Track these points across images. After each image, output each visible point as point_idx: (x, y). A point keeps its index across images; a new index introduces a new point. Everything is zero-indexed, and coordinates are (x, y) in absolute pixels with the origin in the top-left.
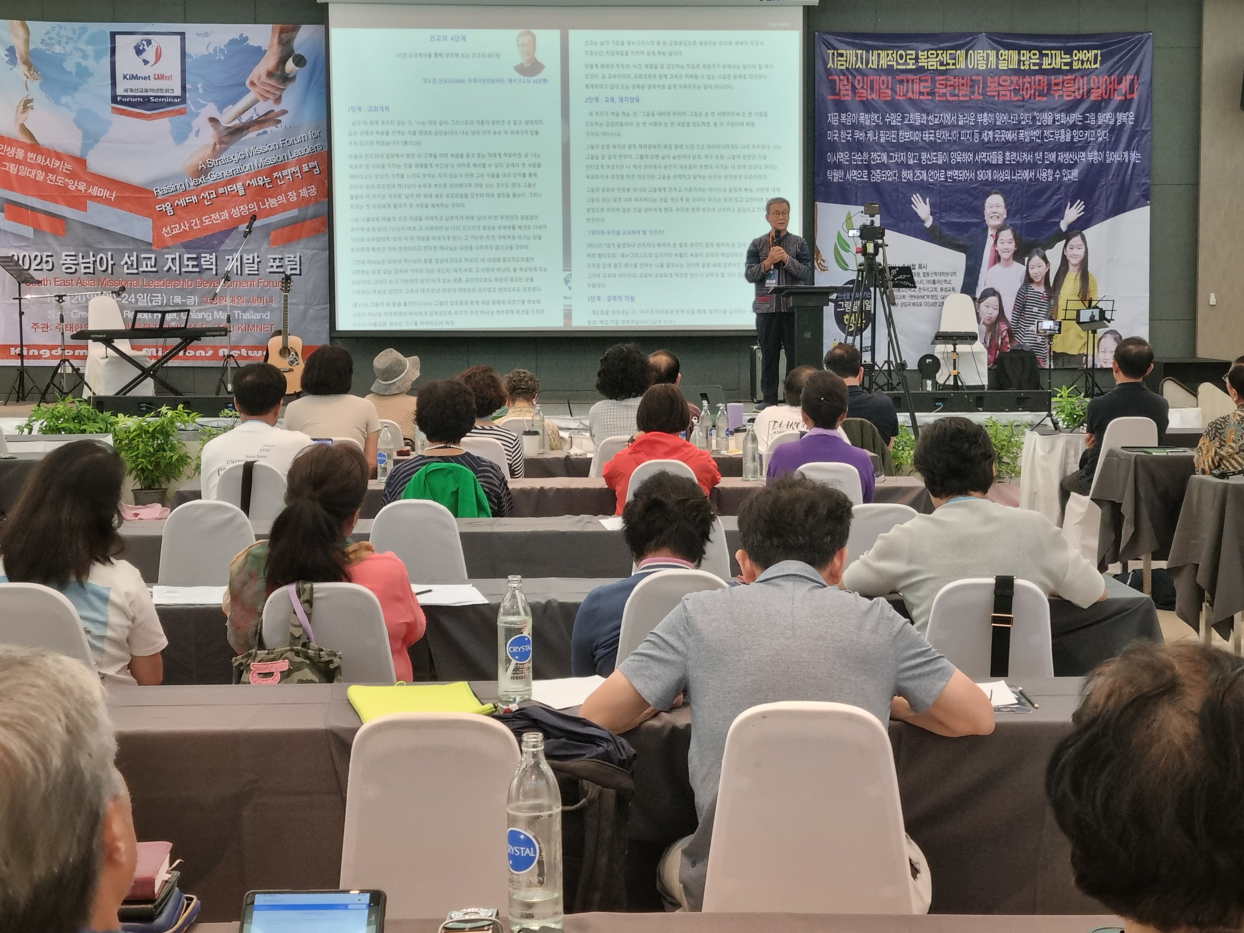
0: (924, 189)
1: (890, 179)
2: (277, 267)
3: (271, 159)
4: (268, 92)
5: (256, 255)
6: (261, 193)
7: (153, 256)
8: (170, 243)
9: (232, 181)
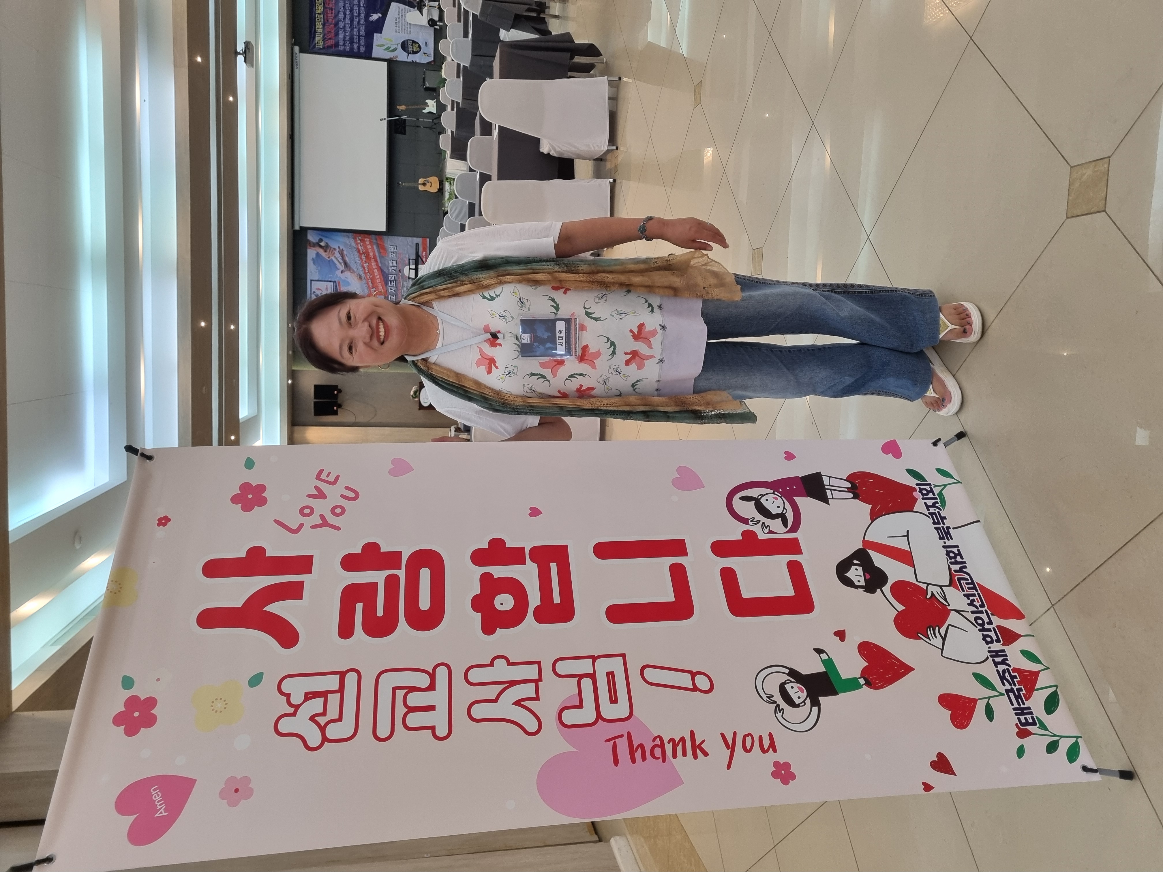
0: (367, 16)
1: (364, 28)
2: (394, 254)
3: (356, 253)
4: (332, 252)
5: (390, 261)
6: (368, 257)
7: (390, 296)
8: (386, 290)
9: (364, 267)
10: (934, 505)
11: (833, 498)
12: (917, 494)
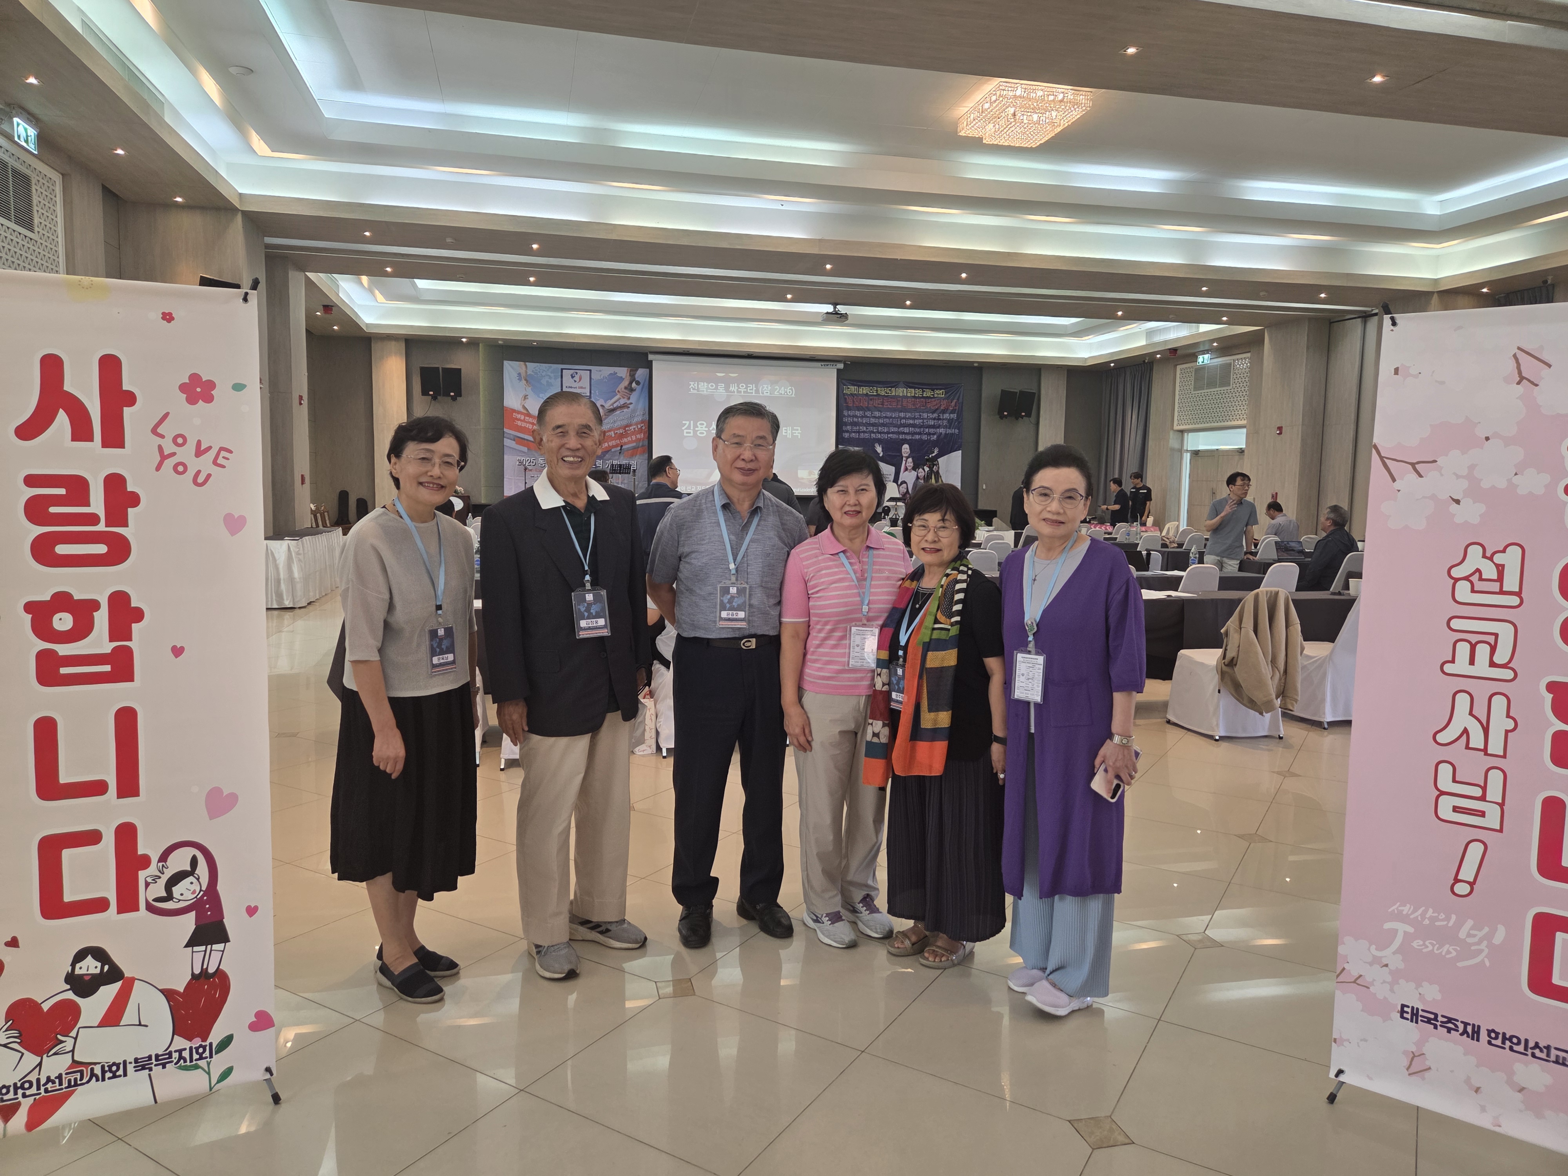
4: (625, 395)
10: (181, 1057)
11: (193, 952)
12: (197, 1042)
